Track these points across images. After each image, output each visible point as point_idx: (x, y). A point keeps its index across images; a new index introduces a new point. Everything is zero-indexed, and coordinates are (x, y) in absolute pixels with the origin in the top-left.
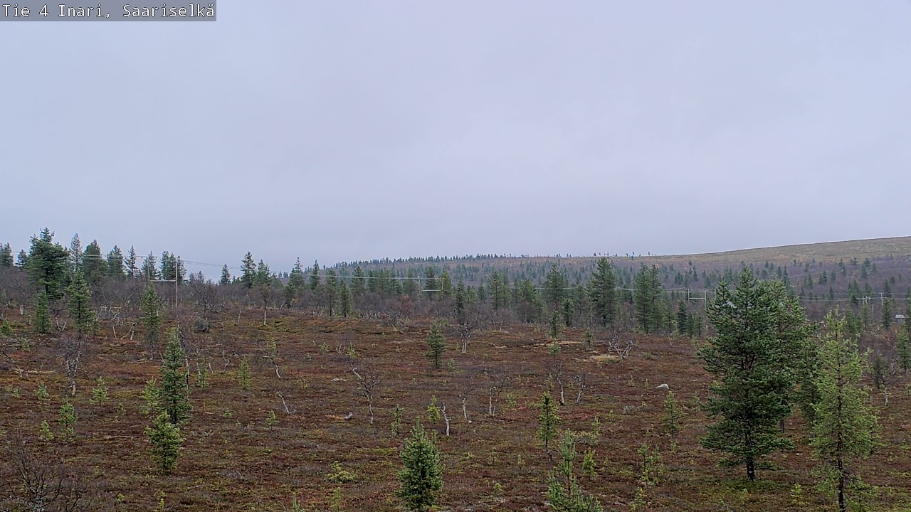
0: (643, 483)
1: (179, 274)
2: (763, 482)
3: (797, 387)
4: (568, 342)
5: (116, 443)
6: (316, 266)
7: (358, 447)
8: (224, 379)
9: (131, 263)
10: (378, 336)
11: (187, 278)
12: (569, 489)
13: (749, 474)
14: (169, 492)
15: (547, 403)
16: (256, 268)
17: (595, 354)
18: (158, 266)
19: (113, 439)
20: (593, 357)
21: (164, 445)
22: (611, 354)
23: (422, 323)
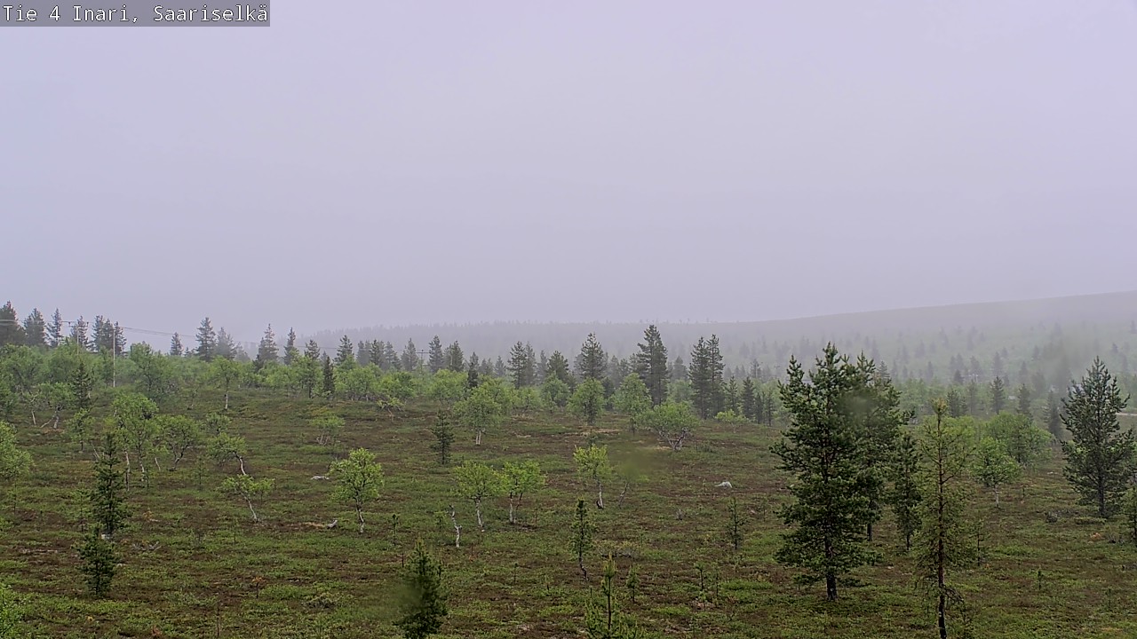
0: (699, 605)
1: (116, 344)
2: (847, 602)
3: (890, 486)
4: (608, 431)
5: (35, 559)
6: (292, 335)
7: (344, 562)
8: (173, 476)
9: (55, 330)
10: (370, 423)
11: (127, 348)
12: (610, 613)
13: (829, 591)
14: (103, 621)
15: (581, 505)
16: (216, 337)
17: (641, 445)
18: (90, 334)
19: (32, 553)
20: (638, 448)
21: (97, 562)
22: (661, 446)
23: (425, 406)
